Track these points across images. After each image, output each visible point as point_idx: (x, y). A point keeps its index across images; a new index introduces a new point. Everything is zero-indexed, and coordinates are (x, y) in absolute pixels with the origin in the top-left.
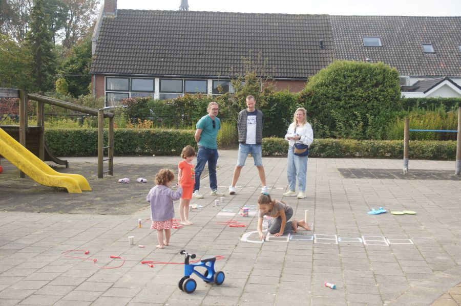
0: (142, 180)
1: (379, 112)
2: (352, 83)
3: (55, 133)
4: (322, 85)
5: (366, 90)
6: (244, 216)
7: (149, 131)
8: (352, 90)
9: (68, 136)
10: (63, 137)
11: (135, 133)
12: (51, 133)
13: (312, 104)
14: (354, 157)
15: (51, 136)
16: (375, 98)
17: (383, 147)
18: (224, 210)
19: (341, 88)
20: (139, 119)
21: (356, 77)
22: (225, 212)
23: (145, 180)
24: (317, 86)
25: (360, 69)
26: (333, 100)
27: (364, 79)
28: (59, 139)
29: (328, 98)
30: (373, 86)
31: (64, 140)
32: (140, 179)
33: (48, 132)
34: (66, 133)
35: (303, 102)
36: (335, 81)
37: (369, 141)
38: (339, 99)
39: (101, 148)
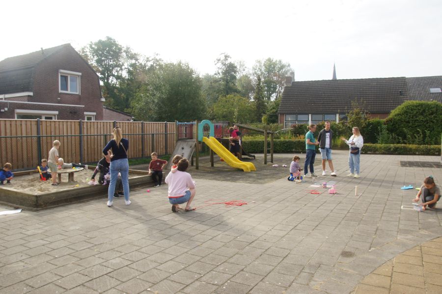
0: (284, 166)
1: (434, 129)
2: (417, 113)
4: (398, 115)
5: (425, 117)
8: (416, 117)
11: (292, 142)
13: (392, 125)
14: (415, 154)
16: (432, 121)
17: (433, 149)
19: (410, 116)
20: (298, 135)
21: (419, 110)
23: (286, 166)
24: (396, 115)
25: (421, 105)
26: (405, 123)
27: (424, 111)
29: (402, 121)
30: (429, 115)
35: (387, 124)
36: (406, 112)
37: (425, 146)
38: (408, 122)
39: (265, 149)
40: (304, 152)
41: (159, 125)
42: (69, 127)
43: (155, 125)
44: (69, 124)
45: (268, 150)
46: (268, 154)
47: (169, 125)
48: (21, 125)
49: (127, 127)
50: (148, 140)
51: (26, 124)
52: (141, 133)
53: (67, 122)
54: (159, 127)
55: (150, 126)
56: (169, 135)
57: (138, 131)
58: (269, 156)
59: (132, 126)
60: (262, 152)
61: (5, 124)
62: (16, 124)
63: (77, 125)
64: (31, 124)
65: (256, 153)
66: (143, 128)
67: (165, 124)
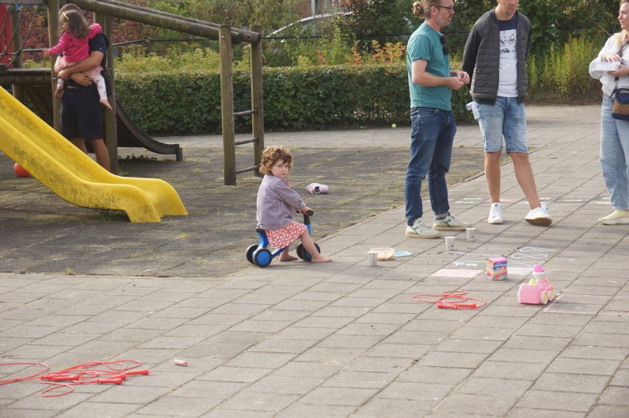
0: (317, 188)
3: (171, 81)
6: (496, 278)
7: (382, 70)
9: (200, 87)
10: (190, 91)
11: (350, 76)
12: (163, 83)
15: (163, 88)
18: (457, 263)
20: (374, 42)
22: (459, 267)
23: (323, 187)
28: (179, 94)
31: (192, 98)
32: (312, 187)
33: (156, 81)
34: (195, 83)
39: (227, 114)
40: (404, 123)
45: (239, 120)
46: (238, 138)
58: (245, 146)
60: (211, 128)
65: (187, 132)
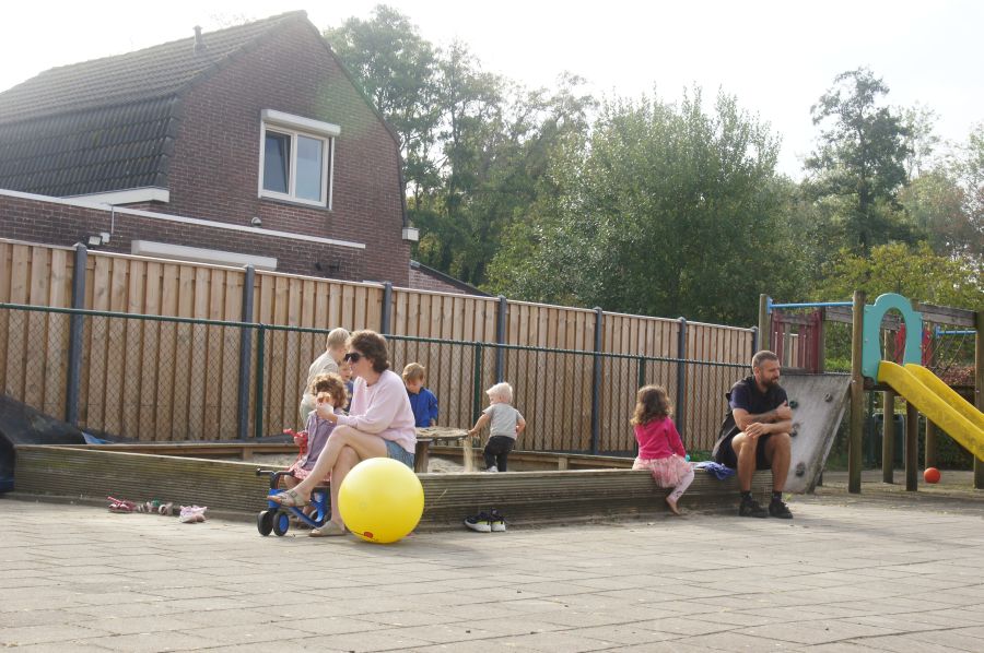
41: (658, 326)
42: (347, 305)
43: (642, 324)
44: (348, 293)
47: (692, 330)
48: (194, 282)
49: (543, 325)
50: (615, 385)
51: (210, 283)
52: (589, 349)
53: (342, 285)
54: (658, 339)
55: (625, 329)
56: (691, 366)
57: (582, 342)
59: (562, 326)
61: (145, 276)
62: (178, 279)
63: (374, 298)
64: (225, 284)
66: (600, 337)
67: (680, 325)
